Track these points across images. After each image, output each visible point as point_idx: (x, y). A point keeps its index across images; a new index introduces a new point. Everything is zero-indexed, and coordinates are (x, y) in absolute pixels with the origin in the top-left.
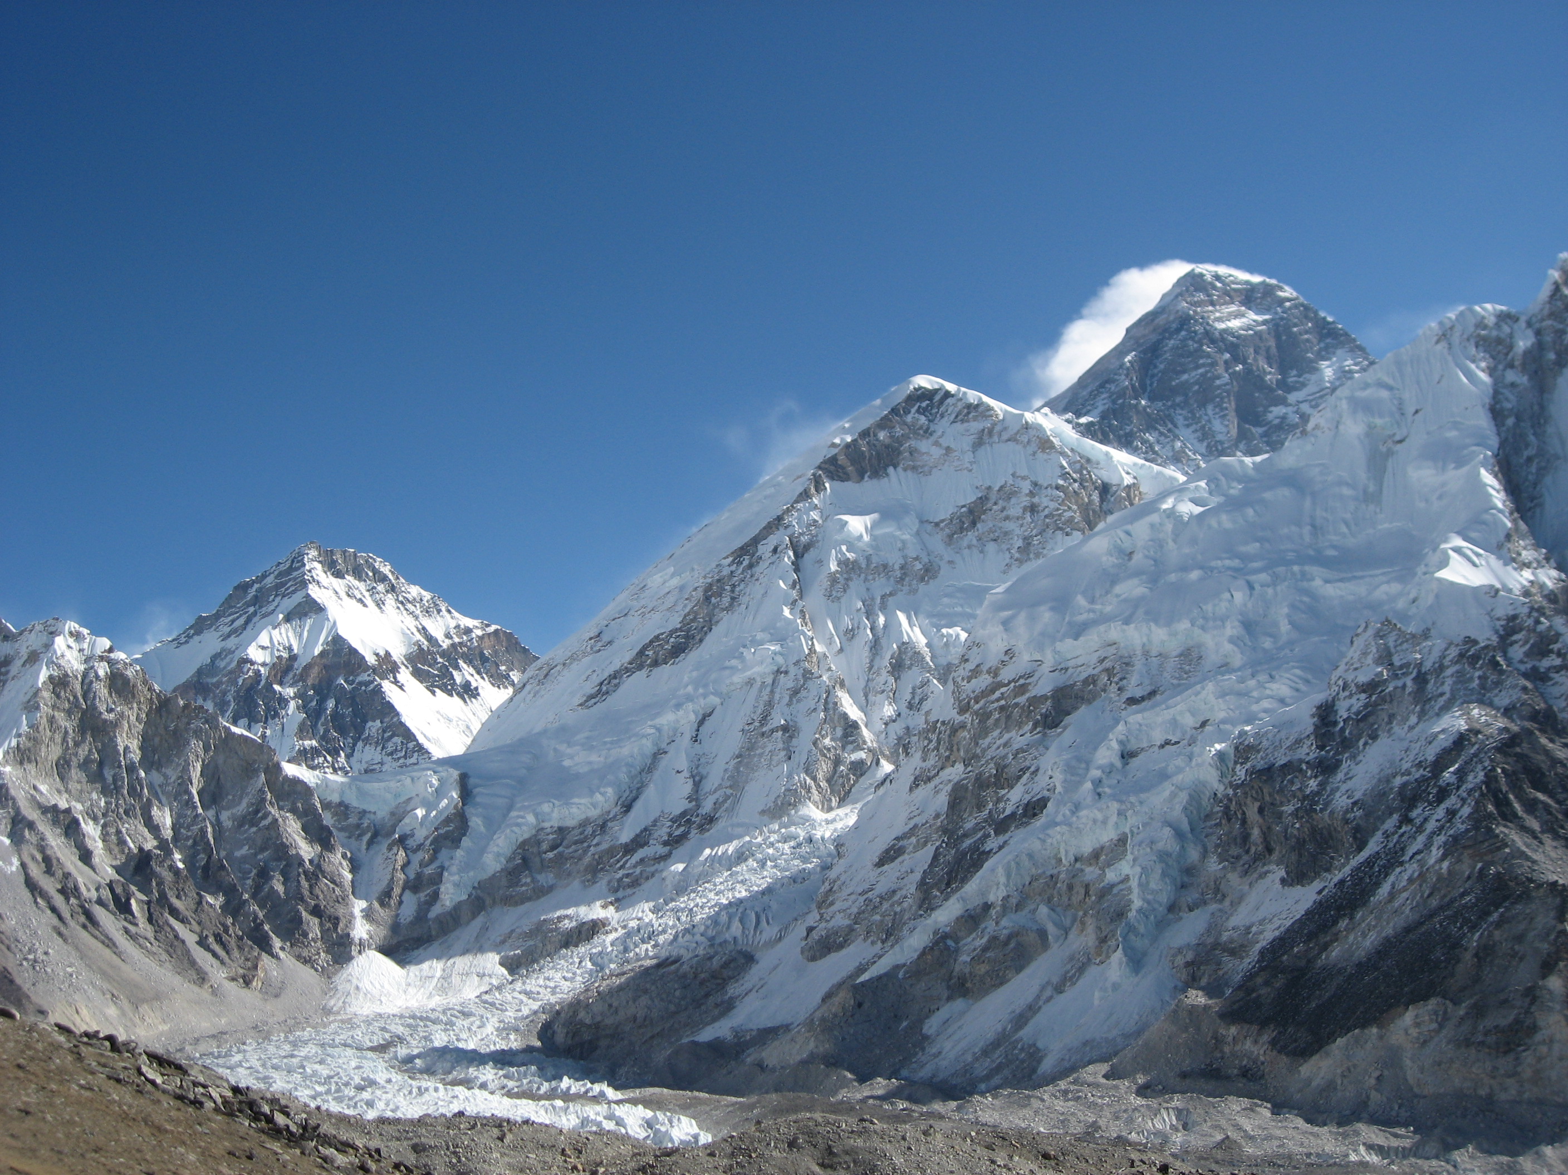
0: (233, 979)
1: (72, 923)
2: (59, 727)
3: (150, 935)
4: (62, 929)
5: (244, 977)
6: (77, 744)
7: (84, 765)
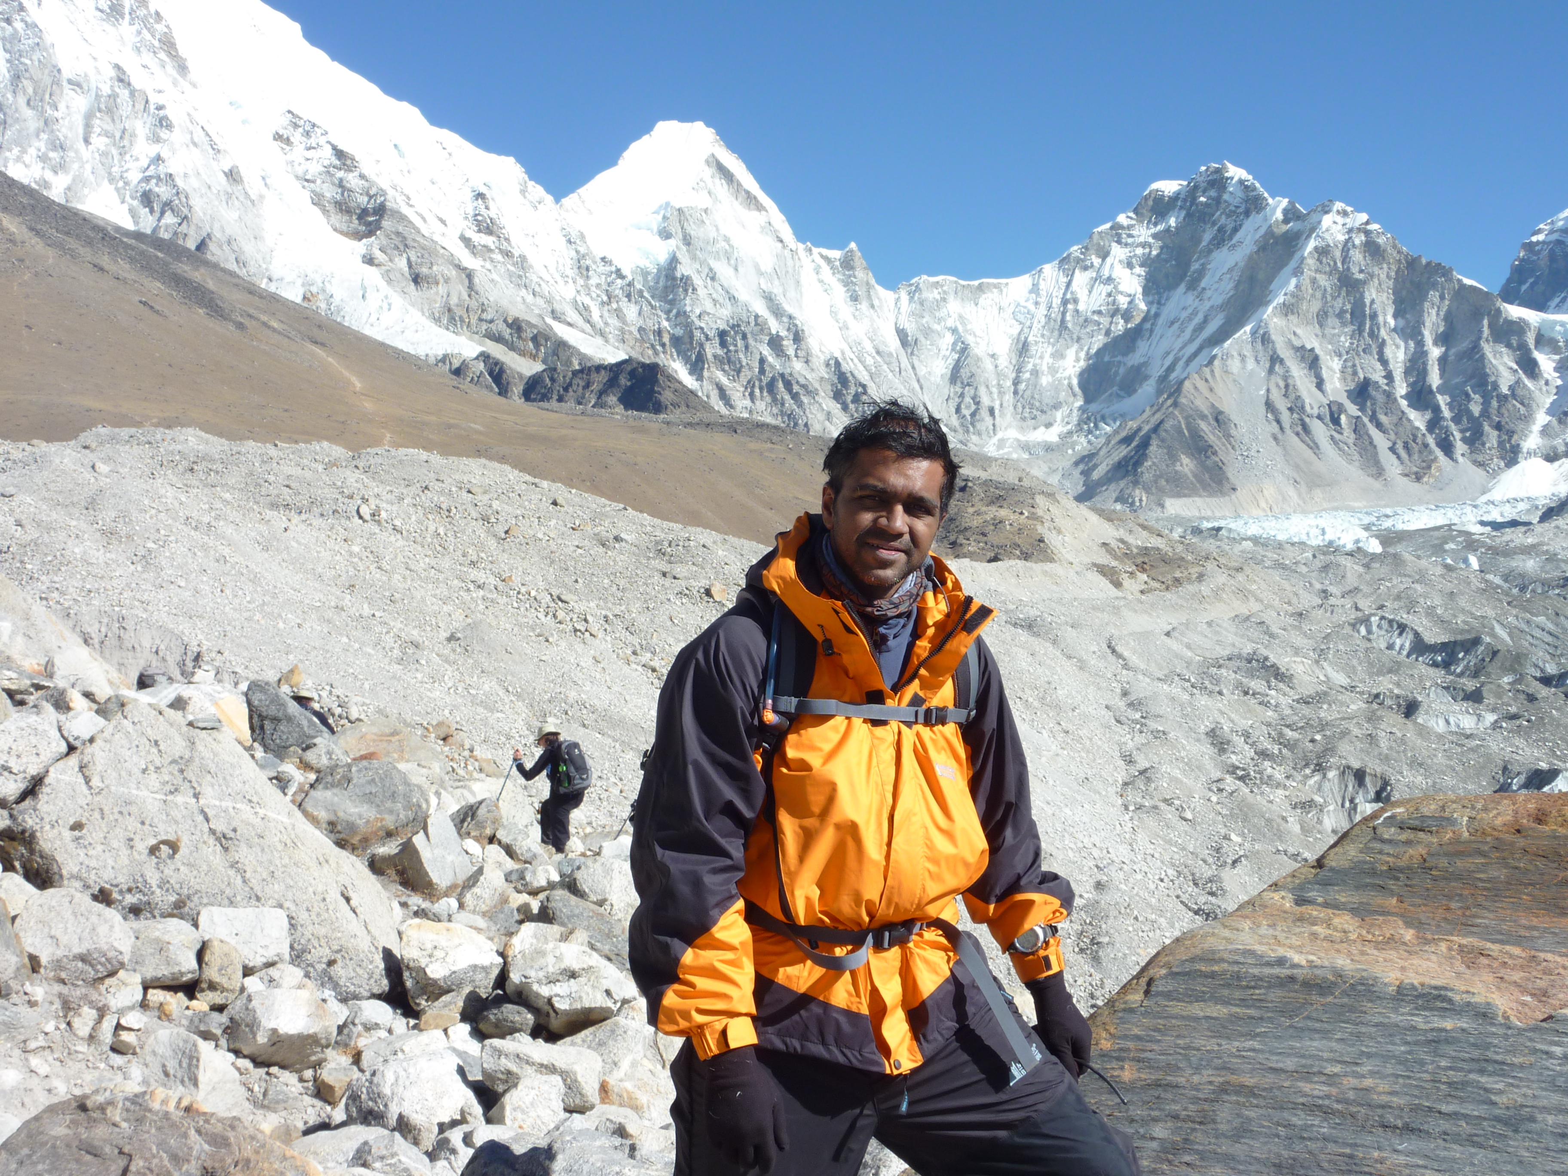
0: (1406, 475)
1: (1288, 431)
2: (1319, 287)
3: (1351, 441)
4: (1280, 436)
5: (1416, 473)
6: (1334, 298)
7: (1340, 315)
